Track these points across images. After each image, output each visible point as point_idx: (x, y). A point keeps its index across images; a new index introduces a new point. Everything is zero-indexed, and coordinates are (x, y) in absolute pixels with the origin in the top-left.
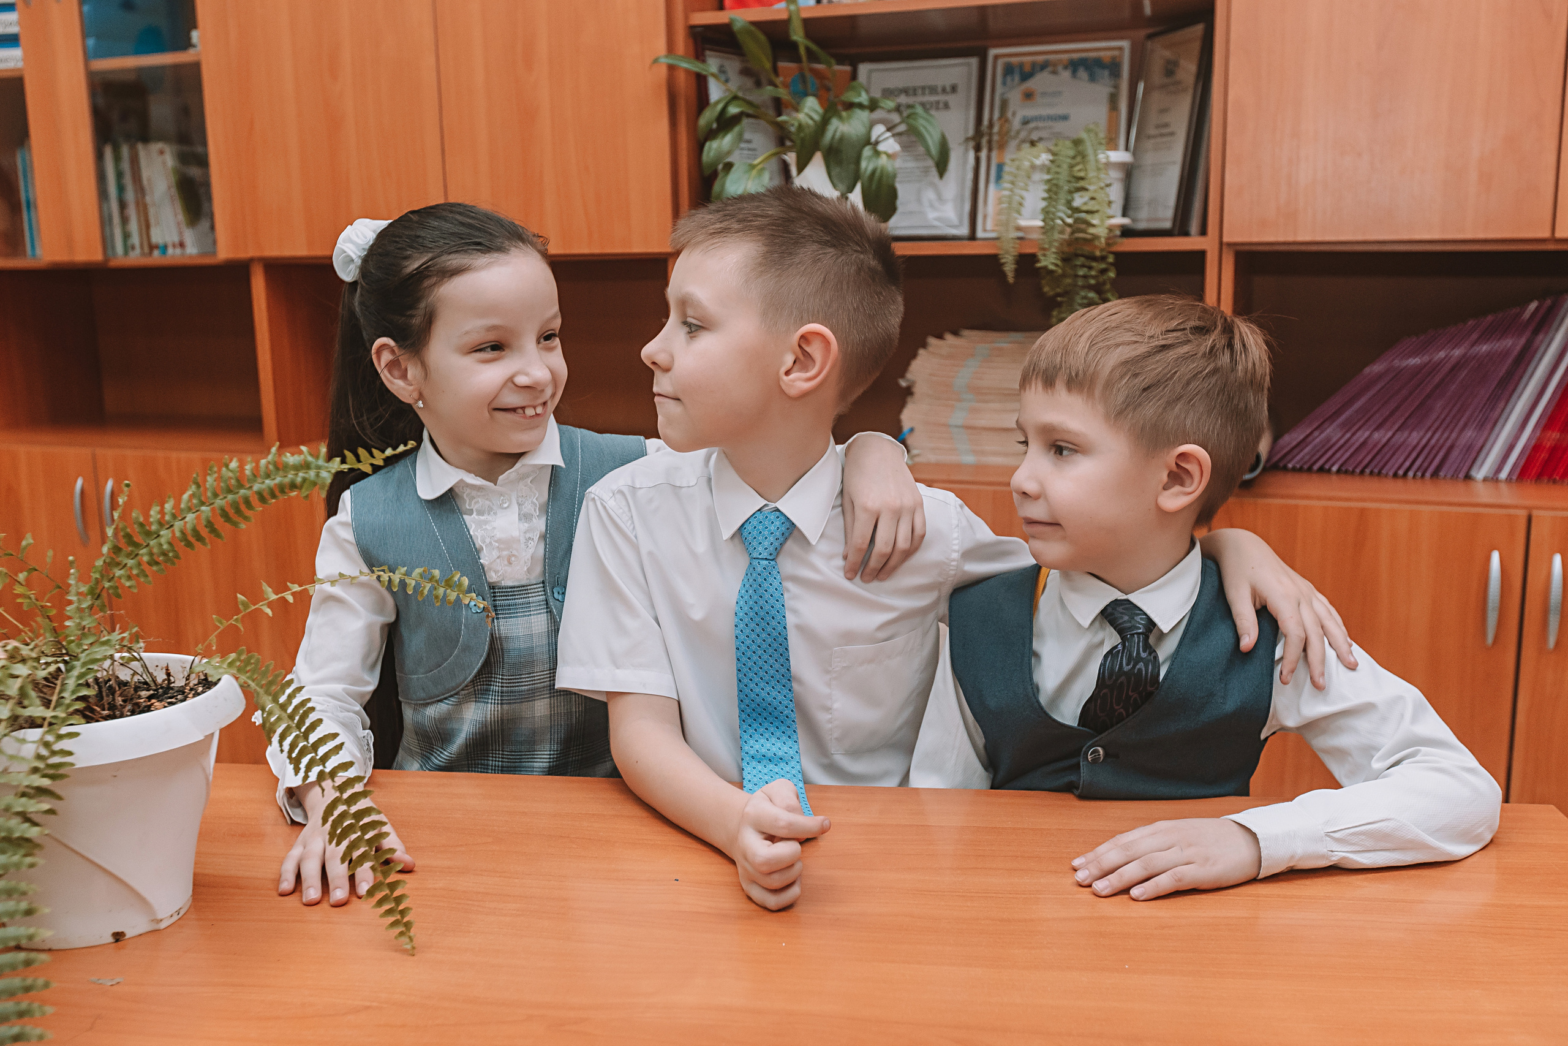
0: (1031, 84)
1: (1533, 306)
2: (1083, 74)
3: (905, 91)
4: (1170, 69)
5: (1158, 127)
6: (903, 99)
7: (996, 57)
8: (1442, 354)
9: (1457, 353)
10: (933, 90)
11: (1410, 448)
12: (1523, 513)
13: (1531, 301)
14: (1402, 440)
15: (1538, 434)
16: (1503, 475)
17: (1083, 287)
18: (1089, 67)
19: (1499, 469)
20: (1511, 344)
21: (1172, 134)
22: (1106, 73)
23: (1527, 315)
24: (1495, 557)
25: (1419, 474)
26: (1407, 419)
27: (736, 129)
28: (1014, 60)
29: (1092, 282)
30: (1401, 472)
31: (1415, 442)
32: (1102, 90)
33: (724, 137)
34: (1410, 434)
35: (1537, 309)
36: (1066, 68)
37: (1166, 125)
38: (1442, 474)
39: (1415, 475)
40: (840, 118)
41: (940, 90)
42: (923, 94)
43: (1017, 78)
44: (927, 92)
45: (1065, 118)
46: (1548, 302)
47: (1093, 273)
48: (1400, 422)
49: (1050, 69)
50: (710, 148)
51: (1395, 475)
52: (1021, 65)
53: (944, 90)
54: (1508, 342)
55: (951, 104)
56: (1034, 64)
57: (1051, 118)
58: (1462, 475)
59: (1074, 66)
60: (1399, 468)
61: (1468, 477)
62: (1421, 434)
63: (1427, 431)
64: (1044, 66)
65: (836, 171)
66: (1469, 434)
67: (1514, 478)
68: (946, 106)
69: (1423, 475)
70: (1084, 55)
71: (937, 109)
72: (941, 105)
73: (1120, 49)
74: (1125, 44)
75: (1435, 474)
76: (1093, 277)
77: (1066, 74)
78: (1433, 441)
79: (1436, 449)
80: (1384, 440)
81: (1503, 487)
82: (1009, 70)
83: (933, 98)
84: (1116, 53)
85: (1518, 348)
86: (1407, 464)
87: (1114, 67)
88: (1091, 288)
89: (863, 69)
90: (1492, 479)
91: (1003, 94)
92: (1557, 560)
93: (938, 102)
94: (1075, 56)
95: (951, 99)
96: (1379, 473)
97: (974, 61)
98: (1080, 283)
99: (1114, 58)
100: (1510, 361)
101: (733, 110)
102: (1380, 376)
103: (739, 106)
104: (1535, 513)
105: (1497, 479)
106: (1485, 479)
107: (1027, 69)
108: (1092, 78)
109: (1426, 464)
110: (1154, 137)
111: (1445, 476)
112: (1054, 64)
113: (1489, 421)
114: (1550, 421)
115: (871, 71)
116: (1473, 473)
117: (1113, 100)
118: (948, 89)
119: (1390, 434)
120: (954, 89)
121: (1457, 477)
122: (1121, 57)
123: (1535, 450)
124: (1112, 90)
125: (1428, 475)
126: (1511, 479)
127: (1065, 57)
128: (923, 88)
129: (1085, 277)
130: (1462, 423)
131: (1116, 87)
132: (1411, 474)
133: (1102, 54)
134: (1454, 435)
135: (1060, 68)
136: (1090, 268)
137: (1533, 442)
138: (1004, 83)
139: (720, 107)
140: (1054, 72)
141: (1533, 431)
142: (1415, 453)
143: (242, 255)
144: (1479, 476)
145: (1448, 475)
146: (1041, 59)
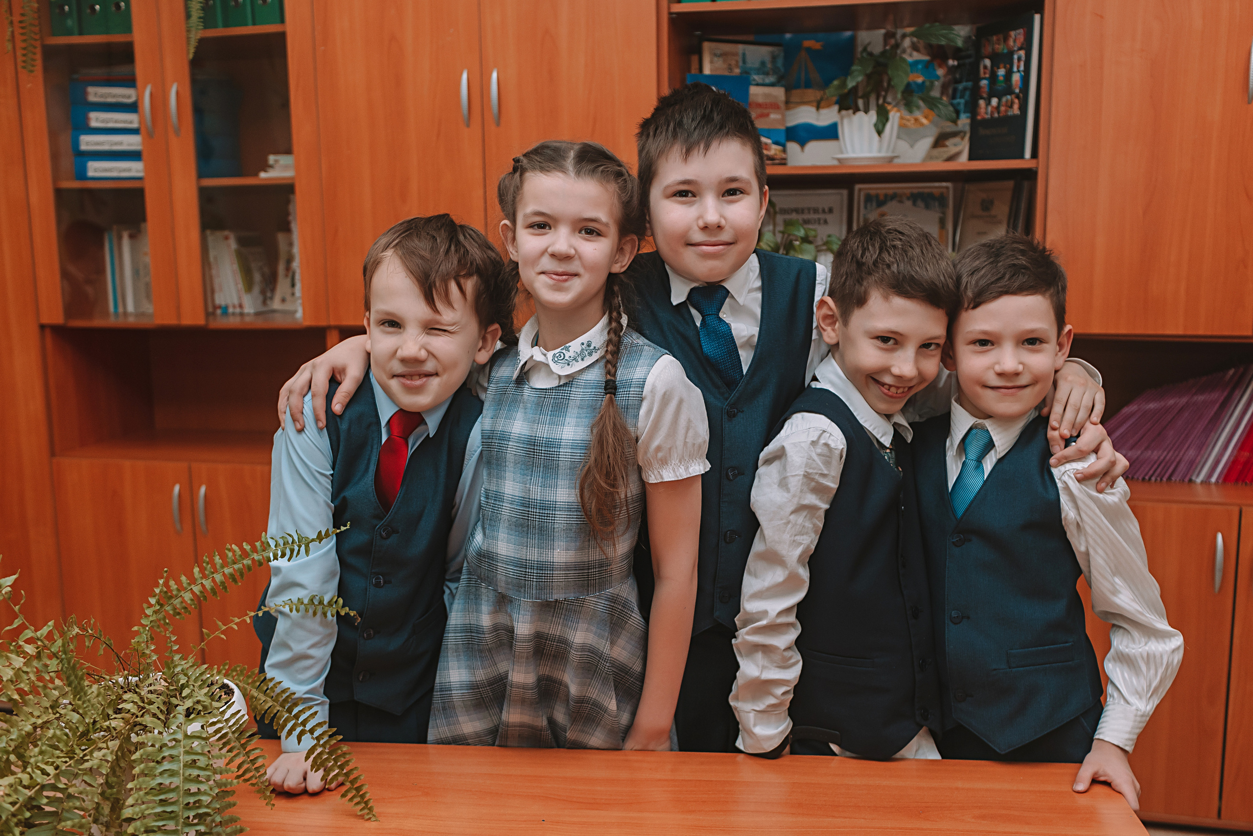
0: (884, 208)
1: (1231, 372)
2: (920, 203)
3: (796, 211)
4: (987, 205)
6: (794, 216)
7: (860, 190)
8: (1171, 402)
9: (1184, 400)
10: (816, 211)
11: (1150, 464)
12: (1236, 510)
13: (1231, 369)
14: (1147, 457)
15: (1235, 452)
16: (1213, 480)
18: (926, 200)
19: (1210, 477)
20: (1217, 396)
22: (937, 204)
23: (1227, 378)
24: (1220, 537)
25: (1159, 479)
26: (1150, 444)
28: (873, 192)
30: (1147, 478)
31: (1156, 458)
32: (935, 215)
35: (1234, 374)
36: (908, 199)
38: (1173, 481)
39: (1156, 480)
41: (820, 210)
42: (809, 213)
43: (874, 204)
44: (811, 212)
46: (1241, 371)
49: (897, 199)
51: (1143, 479)
52: (877, 196)
53: (824, 211)
54: (1214, 396)
55: (828, 221)
56: (886, 196)
58: (1187, 480)
59: (915, 198)
60: (1146, 475)
61: (1190, 481)
62: (1160, 452)
63: (1163, 452)
64: (893, 197)
66: (1191, 453)
67: (1220, 481)
68: (826, 222)
69: (1161, 480)
70: (921, 190)
71: (819, 223)
72: (822, 221)
73: (947, 188)
74: (949, 184)
75: (1169, 479)
77: (909, 203)
78: (1168, 458)
79: (1170, 462)
80: (1135, 457)
81: (1213, 487)
82: (869, 198)
83: (816, 216)
84: (944, 190)
85: (1222, 398)
86: (1151, 472)
87: (941, 200)
90: (1206, 482)
91: (864, 215)
93: (819, 220)
94: (915, 190)
95: (829, 217)
96: (1133, 478)
97: (845, 192)
99: (942, 193)
100: (1217, 405)
102: (1132, 414)
104: (1244, 509)
105: (1209, 483)
106: (1202, 482)
107: (882, 198)
108: (927, 207)
109: (1163, 473)
111: (1176, 480)
112: (901, 196)
113: (1203, 446)
114: (1243, 445)
116: (1194, 478)
117: (942, 223)
118: (827, 210)
119: (1139, 452)
120: (831, 211)
121: (1183, 481)
122: (948, 191)
123: (1233, 463)
124: (942, 215)
125: (1165, 479)
126: (1218, 482)
127: (908, 192)
128: (809, 209)
130: (1187, 446)
131: (944, 213)
132: (1153, 479)
133: (934, 191)
134: (1181, 454)
135: (905, 199)
137: (1232, 459)
138: (866, 208)
140: (901, 202)
141: (1232, 451)
142: (1156, 466)
143: (323, 323)
144: (1199, 480)
145: (1178, 480)
146: (891, 192)
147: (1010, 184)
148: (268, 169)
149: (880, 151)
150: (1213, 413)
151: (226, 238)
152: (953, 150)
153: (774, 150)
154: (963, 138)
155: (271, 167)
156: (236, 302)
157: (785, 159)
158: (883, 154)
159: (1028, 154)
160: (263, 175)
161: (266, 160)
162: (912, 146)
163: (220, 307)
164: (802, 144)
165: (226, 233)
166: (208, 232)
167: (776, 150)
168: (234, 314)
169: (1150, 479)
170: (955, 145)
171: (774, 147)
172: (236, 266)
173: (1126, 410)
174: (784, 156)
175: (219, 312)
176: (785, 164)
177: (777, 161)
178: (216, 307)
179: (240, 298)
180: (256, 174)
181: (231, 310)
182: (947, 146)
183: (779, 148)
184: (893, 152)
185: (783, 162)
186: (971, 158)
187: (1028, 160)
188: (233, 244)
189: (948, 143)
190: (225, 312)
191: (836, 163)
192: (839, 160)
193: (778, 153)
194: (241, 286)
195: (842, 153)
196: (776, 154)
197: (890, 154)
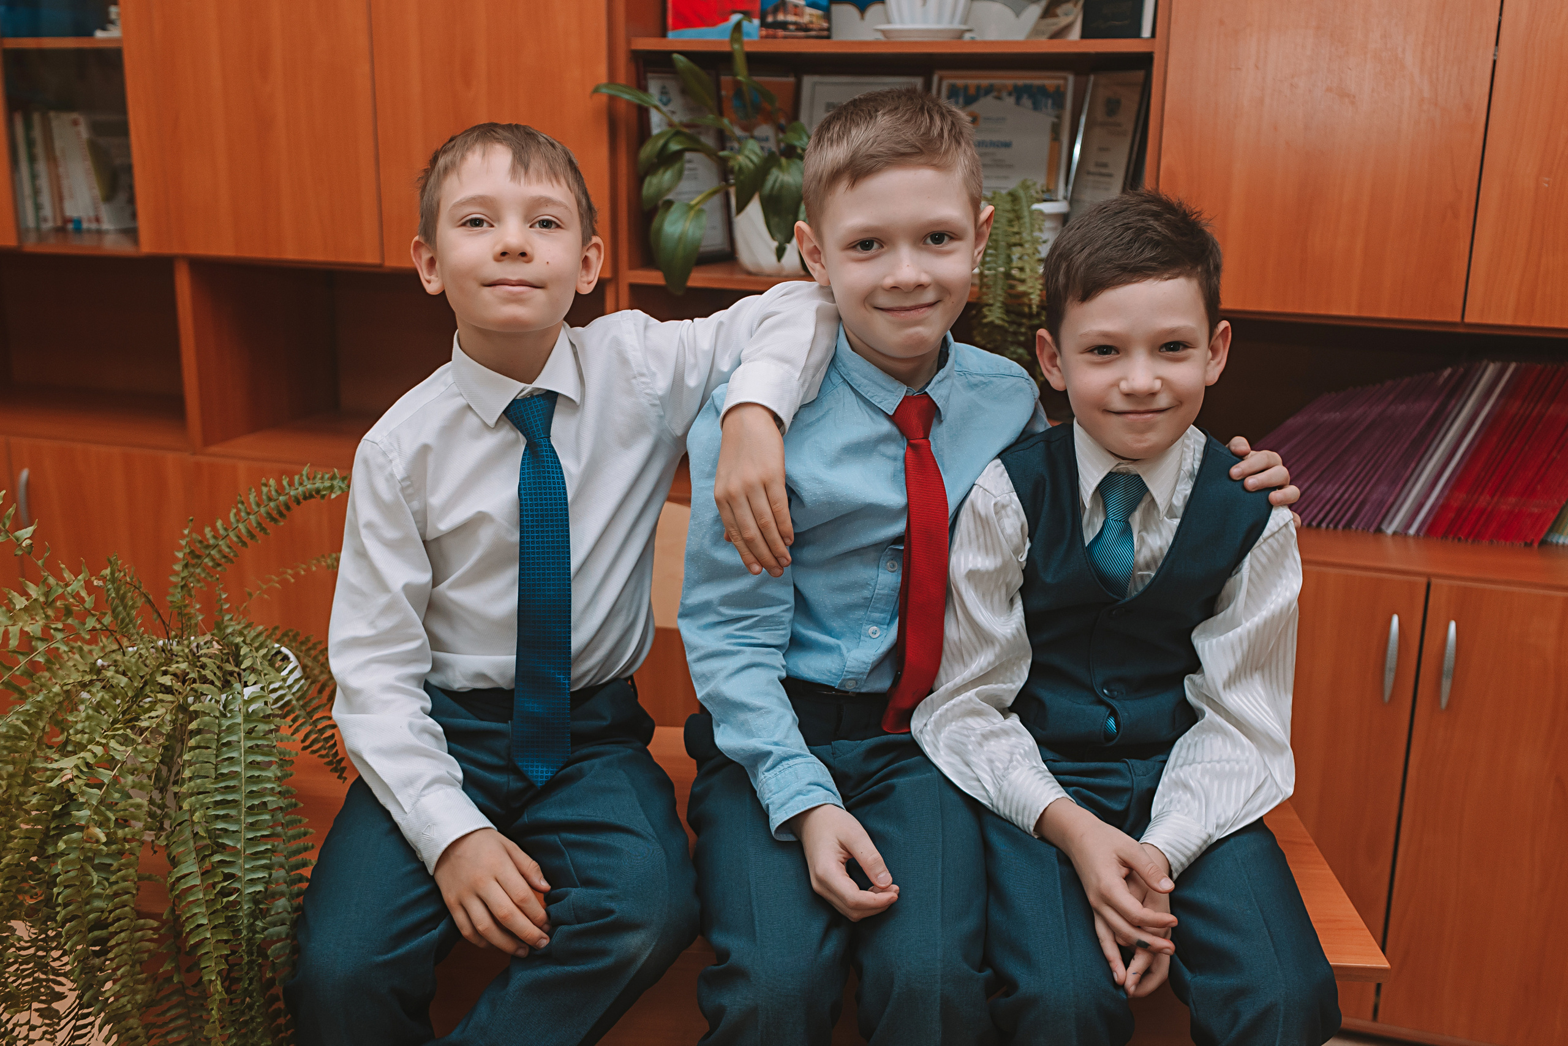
0: (975, 107)
1: (1447, 372)
2: (1026, 102)
4: (1113, 106)
5: (1098, 165)
7: (941, 79)
8: (1361, 412)
9: (1375, 411)
11: (1324, 501)
12: (1423, 580)
13: (1446, 368)
14: (1316, 492)
15: (1446, 492)
16: (1412, 531)
17: (1012, 343)
18: (1036, 96)
19: (1409, 525)
20: (1425, 407)
21: (1110, 175)
22: (1050, 102)
23: (1441, 380)
24: (1395, 620)
25: (1331, 526)
26: (1322, 473)
27: (677, 166)
28: (960, 82)
29: (1022, 338)
30: (1314, 524)
31: (1329, 495)
32: (1044, 119)
33: (665, 172)
34: (1325, 487)
35: (1451, 376)
36: (1010, 94)
37: (1105, 165)
38: (1354, 527)
39: (1328, 526)
40: (780, 167)
43: (961, 100)
45: (1007, 145)
46: (1462, 370)
47: (1023, 330)
48: (1317, 474)
49: (995, 94)
50: (650, 183)
52: (966, 88)
54: (1422, 405)
56: (978, 88)
57: (993, 144)
58: (1372, 530)
59: (1018, 93)
61: (1379, 530)
62: (1336, 486)
63: (1341, 486)
64: (989, 90)
65: (775, 220)
66: (1383, 488)
67: (1421, 534)
69: (1336, 527)
70: (1028, 82)
73: (1065, 80)
75: (1348, 526)
76: (1022, 334)
77: (1010, 101)
78: (1346, 496)
79: (1349, 503)
81: (1411, 542)
82: (953, 91)
84: (1061, 82)
85: (1431, 412)
86: (1321, 516)
87: (1058, 98)
88: (1020, 344)
89: (808, 81)
90: (1401, 534)
92: (1453, 626)
94: (1020, 82)
97: (919, 81)
98: (1010, 339)
99: (1058, 87)
100: (1423, 423)
101: (674, 147)
103: (680, 143)
104: (1434, 581)
105: (1406, 534)
106: (1395, 533)
107: (972, 91)
108: (1036, 107)
109: (1339, 517)
110: (1094, 174)
111: (1357, 528)
112: (999, 90)
113: (1400, 480)
114: (1458, 483)
115: (815, 84)
116: (1384, 527)
117: (1055, 133)
121: (1368, 530)
122: (1066, 86)
123: (1443, 508)
124: (1055, 120)
125: (1340, 527)
126: (1418, 534)
127: (1010, 82)
129: (1015, 333)
130: (1375, 479)
131: (1059, 116)
132: (1324, 525)
133: (1047, 84)
134: (1367, 491)
135: (1004, 94)
136: (1020, 325)
137: (1441, 501)
139: (661, 142)
140: (999, 98)
141: (1442, 491)
142: (1328, 507)
143: (166, 250)
144: (1390, 531)
145: (1360, 528)
146: (985, 82)
147: (1140, 74)
148: (110, 27)
149: (939, 21)
150: (1416, 432)
151: (75, 123)
152: (1063, 21)
153: (810, 15)
154: (1075, 5)
155: (112, 22)
156: (92, 214)
157: (829, 29)
158: (945, 25)
159: (1146, 32)
160: (99, 34)
161: (107, 13)
162: (1018, 14)
163: (71, 220)
164: (862, 10)
165: (74, 116)
166: (52, 114)
167: (811, 15)
168: (89, 231)
169: (1319, 525)
170: (1066, 14)
171: (809, 10)
172: (88, 164)
173: (1290, 422)
174: (825, 25)
175: (70, 226)
176: (828, 37)
177: (813, 33)
178: (67, 220)
179: (96, 209)
180: (90, 34)
181: (85, 225)
182: (1056, 16)
183: (819, 12)
184: (965, 21)
185: (826, 34)
186: (1084, 35)
187: (1147, 39)
188: (84, 132)
189: (1059, 11)
190: (78, 230)
191: (880, 37)
192: (883, 32)
193: (814, 20)
194: (97, 192)
195: (889, 22)
196: (811, 22)
197: (957, 26)
